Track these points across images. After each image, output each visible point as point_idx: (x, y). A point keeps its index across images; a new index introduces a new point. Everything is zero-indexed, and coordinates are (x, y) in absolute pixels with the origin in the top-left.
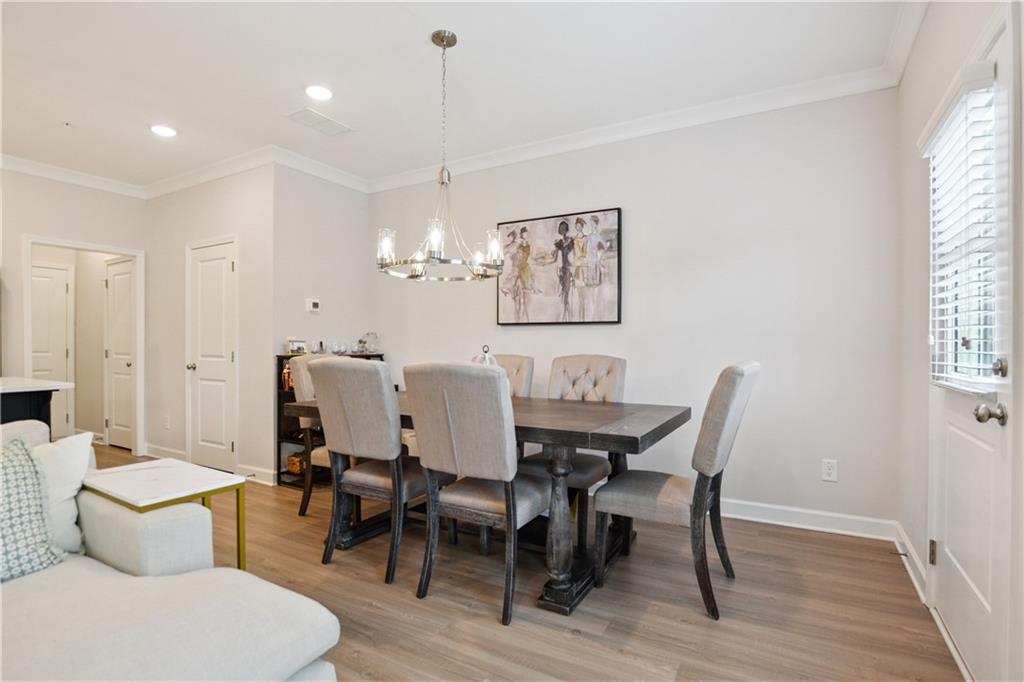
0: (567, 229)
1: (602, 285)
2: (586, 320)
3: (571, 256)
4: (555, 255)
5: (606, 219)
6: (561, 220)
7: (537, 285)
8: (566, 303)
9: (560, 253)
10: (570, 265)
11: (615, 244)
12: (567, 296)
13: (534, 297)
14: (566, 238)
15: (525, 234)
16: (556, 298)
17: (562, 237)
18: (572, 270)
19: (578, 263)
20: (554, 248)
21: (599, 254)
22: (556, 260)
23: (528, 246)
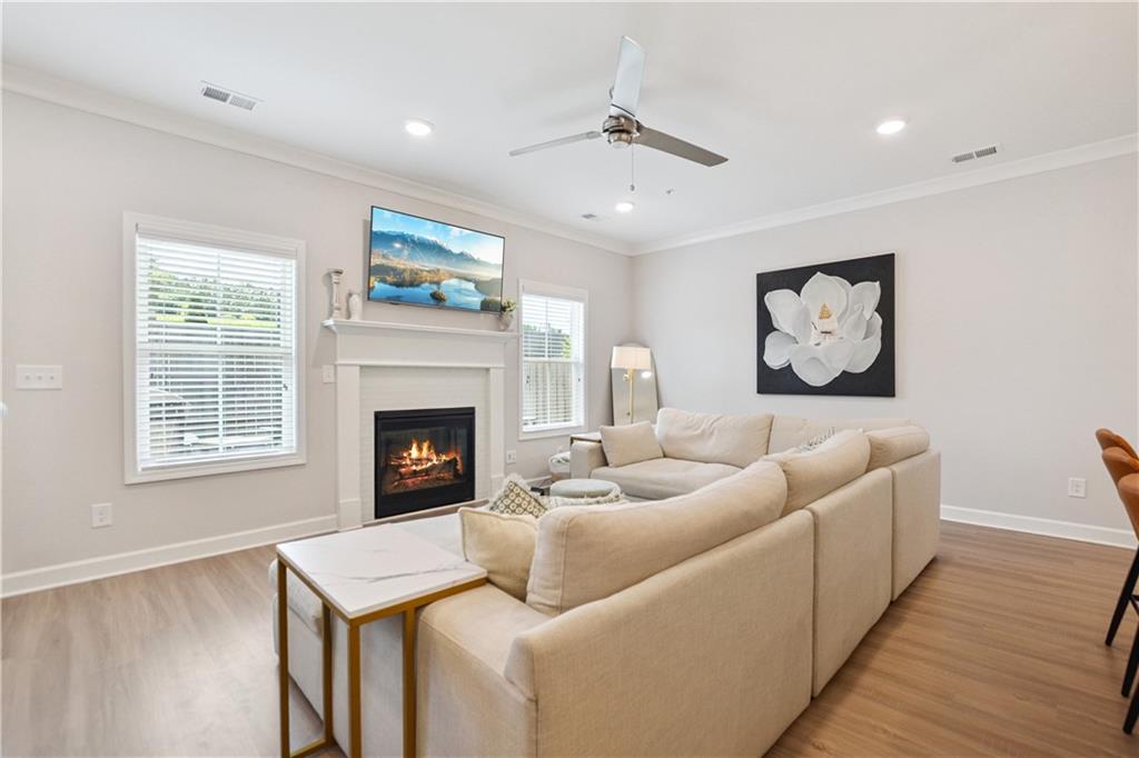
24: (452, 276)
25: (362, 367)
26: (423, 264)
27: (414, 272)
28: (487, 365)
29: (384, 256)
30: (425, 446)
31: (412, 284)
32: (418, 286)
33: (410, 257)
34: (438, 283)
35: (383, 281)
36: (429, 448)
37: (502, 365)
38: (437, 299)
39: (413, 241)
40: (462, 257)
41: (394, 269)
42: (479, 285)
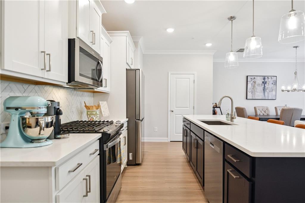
0: (265, 79)
1: (273, 92)
2: (269, 99)
3: (266, 85)
4: (262, 84)
5: (274, 78)
6: (264, 77)
7: (257, 91)
8: (264, 95)
9: (263, 84)
10: (265, 87)
11: (276, 83)
12: (265, 93)
13: (256, 93)
14: (265, 81)
15: (255, 79)
16: (262, 94)
17: (264, 81)
18: (266, 88)
19: (267, 87)
20: (262, 83)
21: (272, 85)
22: (262, 86)
23: (255, 82)
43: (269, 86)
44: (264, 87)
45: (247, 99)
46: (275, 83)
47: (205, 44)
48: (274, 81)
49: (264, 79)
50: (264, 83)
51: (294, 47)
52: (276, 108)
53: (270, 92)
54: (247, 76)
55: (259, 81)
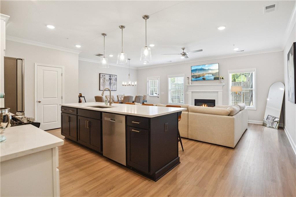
1: (115, 85)
7: (106, 84)
12: (110, 86)
24: (206, 74)
25: (192, 92)
26: (201, 73)
27: (199, 75)
28: (218, 91)
29: (194, 74)
30: (206, 105)
31: (199, 77)
32: (200, 77)
33: (198, 73)
34: (204, 76)
35: (194, 78)
36: (207, 106)
37: (222, 91)
38: (204, 79)
39: (198, 69)
40: (208, 69)
41: (195, 75)
42: (213, 74)
43: (113, 81)
44: (110, 82)
45: (100, 90)
46: (116, 80)
47: (75, 45)
48: (115, 78)
49: (110, 76)
50: (110, 79)
51: (128, 59)
52: (117, 96)
53: (113, 85)
54: (100, 74)
55: (107, 77)
